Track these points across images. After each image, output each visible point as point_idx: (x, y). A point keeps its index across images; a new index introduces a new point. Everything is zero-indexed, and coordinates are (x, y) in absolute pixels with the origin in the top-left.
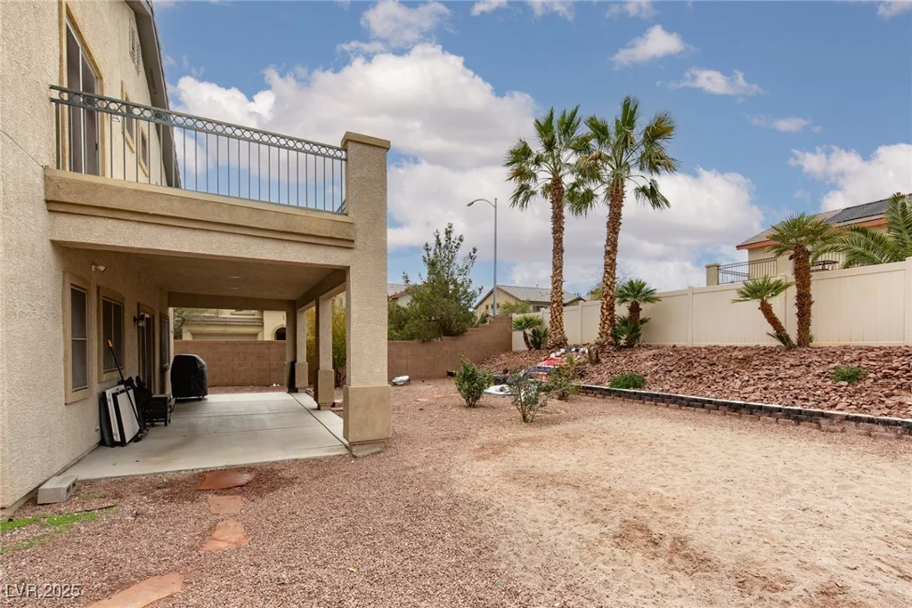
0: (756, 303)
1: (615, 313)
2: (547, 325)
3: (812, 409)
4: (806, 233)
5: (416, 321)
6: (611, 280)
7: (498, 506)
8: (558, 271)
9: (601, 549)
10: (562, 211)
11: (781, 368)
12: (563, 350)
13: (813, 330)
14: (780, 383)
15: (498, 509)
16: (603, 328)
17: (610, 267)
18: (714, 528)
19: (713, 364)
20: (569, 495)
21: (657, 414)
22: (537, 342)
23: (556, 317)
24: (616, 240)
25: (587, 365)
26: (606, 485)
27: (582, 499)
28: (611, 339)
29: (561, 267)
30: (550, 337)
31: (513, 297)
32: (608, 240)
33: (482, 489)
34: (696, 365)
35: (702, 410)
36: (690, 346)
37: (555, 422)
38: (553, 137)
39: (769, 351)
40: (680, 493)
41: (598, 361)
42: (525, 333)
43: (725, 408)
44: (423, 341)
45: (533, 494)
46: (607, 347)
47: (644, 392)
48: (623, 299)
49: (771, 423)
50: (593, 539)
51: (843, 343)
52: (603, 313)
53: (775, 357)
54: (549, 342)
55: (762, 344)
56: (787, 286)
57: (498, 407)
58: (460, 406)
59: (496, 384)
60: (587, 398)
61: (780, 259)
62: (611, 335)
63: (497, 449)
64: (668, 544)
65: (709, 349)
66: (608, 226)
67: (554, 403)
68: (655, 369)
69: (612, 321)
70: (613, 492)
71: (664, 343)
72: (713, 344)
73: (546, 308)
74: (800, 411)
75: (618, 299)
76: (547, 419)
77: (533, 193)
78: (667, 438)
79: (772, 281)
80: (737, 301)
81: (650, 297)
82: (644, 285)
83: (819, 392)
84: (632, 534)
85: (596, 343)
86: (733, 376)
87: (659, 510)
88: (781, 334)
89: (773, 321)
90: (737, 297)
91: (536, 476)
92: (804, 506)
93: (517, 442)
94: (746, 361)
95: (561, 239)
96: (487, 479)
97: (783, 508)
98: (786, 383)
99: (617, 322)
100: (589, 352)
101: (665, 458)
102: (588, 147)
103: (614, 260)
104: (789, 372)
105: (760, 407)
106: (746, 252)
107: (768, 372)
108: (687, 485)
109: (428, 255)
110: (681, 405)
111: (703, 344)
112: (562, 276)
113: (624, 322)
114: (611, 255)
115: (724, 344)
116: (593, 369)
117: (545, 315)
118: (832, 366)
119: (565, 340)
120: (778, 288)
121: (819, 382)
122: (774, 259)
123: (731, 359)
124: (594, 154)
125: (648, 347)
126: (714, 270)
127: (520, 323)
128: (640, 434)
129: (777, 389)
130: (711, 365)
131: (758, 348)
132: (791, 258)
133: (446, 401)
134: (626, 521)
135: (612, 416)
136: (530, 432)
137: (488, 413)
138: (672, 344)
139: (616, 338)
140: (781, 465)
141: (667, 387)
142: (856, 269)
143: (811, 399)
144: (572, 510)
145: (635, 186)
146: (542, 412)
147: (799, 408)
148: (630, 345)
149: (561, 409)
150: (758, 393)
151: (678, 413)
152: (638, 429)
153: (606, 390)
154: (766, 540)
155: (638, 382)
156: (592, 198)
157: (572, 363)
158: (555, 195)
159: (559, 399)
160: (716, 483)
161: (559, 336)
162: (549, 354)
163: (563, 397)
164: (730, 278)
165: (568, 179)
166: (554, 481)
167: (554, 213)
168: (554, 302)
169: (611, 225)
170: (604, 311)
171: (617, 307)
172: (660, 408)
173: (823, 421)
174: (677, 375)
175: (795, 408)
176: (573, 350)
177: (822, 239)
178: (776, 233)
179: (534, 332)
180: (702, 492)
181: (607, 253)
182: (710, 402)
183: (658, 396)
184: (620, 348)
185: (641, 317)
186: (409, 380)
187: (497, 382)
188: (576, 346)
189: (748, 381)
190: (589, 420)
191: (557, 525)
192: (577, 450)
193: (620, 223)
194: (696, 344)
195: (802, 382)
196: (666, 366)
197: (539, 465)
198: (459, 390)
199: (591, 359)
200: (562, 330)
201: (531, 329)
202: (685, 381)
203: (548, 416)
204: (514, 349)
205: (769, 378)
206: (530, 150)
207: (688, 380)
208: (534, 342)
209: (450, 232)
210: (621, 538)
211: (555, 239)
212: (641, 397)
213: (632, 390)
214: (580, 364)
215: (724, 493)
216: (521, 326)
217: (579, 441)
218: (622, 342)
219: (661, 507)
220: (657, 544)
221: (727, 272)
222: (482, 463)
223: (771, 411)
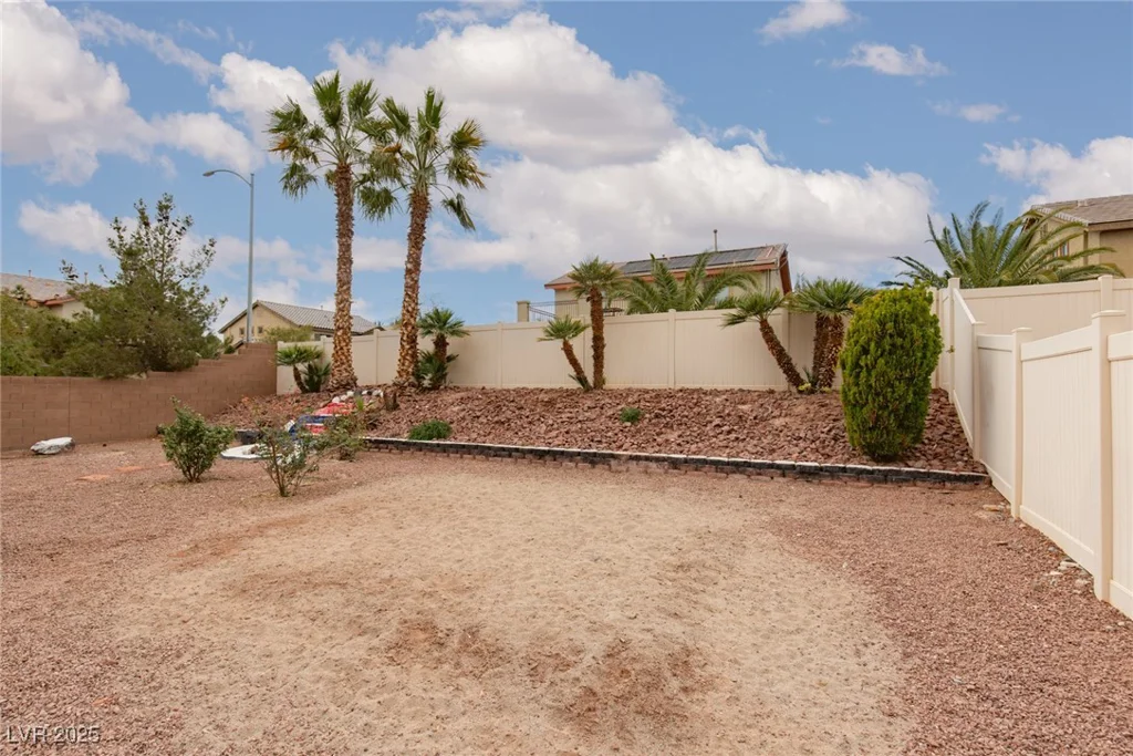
0: (559, 343)
1: (418, 347)
2: (329, 359)
3: (604, 451)
4: (599, 277)
5: (92, 345)
6: (413, 305)
7: (202, 645)
8: (345, 287)
9: (367, 673)
10: (351, 209)
11: (581, 411)
12: (350, 393)
13: (606, 372)
14: (579, 426)
15: (202, 651)
16: (403, 364)
17: (412, 289)
18: (510, 604)
19: (521, 408)
20: (330, 600)
21: (462, 469)
22: (314, 383)
23: (342, 348)
24: (418, 257)
25: (382, 412)
26: (386, 573)
27: (348, 603)
28: (412, 379)
29: (349, 283)
30: (333, 375)
31: (284, 319)
32: (410, 256)
33: (178, 621)
34: (504, 409)
35: (509, 460)
36: (499, 388)
37: (329, 491)
38: (339, 110)
39: (570, 393)
40: (477, 566)
41: (396, 407)
42: (296, 369)
43: (530, 456)
44: (109, 378)
45: (272, 610)
46: (408, 389)
47: (448, 442)
48: (428, 329)
49: (571, 469)
50: (356, 662)
51: (628, 386)
52: (403, 346)
53: (576, 399)
54: (332, 382)
55: (565, 387)
56: (584, 328)
57: (243, 478)
58: (172, 483)
59: (245, 443)
60: (379, 455)
61: (580, 301)
62: (413, 374)
63: (220, 547)
64: (456, 641)
65: (517, 391)
66: (410, 239)
67: (330, 465)
68: (462, 415)
69: (414, 356)
70: (394, 583)
71: (473, 385)
72: (521, 386)
73: (328, 336)
74: (595, 453)
75: (421, 330)
76: (318, 489)
77: (311, 178)
78: (470, 498)
79: (573, 321)
80: (542, 340)
81: (457, 331)
82: (451, 315)
83: (610, 434)
84: (412, 638)
85: (395, 384)
86: (539, 420)
87: (451, 595)
88: (581, 379)
89: (574, 362)
90: (543, 335)
91: (283, 579)
92: (596, 556)
93: (261, 530)
94: (551, 403)
95: (349, 245)
96: (191, 601)
97: (577, 563)
98: (585, 426)
99: (420, 358)
100: (385, 395)
101: (466, 523)
102: (384, 135)
103: (416, 282)
104: (587, 414)
105: (562, 453)
106: (552, 291)
107: (569, 415)
108: (487, 554)
109: (120, 237)
110: (488, 456)
111: (512, 386)
112: (349, 294)
113: (429, 358)
114: (413, 275)
115: (531, 386)
116: (389, 417)
117: (326, 346)
118: (620, 407)
119: (355, 380)
120: (577, 329)
121: (610, 424)
122: (575, 302)
123: (537, 402)
124: (393, 145)
125: (456, 389)
126: (525, 306)
127: (288, 355)
128: (440, 496)
129: (577, 432)
130: (519, 409)
131: (561, 390)
132: (588, 300)
133: (144, 476)
134: (406, 622)
135: (408, 477)
136: (289, 510)
137: (222, 488)
138: (480, 386)
139: (419, 378)
140: (578, 514)
141: (474, 436)
142: (637, 316)
143: (604, 440)
144: (331, 623)
145: (442, 197)
146: (313, 479)
147: (595, 450)
148: (435, 387)
149: (342, 472)
150: (561, 438)
151: (485, 465)
152: (438, 490)
153: (404, 443)
154: (562, 606)
155: (440, 431)
156: (391, 201)
157: (361, 408)
158: (341, 186)
159: (341, 459)
160: (516, 546)
161: (345, 374)
162: (331, 398)
163: (345, 456)
164: (537, 315)
165: (358, 170)
166: (310, 582)
167: (340, 210)
168: (339, 328)
169: (413, 238)
170: (404, 344)
171: (419, 340)
172: (466, 461)
173: (613, 462)
174: (485, 421)
175: (591, 451)
176: (365, 392)
177: (612, 285)
178: (576, 273)
179: (310, 367)
180: (501, 560)
181: (409, 272)
182: (517, 450)
183: (464, 446)
184: (424, 390)
185: (448, 354)
186: (72, 445)
187: (246, 439)
188: (368, 387)
189: (552, 425)
190: (377, 485)
191: (304, 654)
192: (355, 528)
193: (424, 238)
194: (506, 386)
195: (596, 425)
196: (474, 411)
197: (290, 561)
198: (170, 456)
199: (386, 404)
200: (350, 366)
201: (306, 364)
202: (493, 428)
203: (322, 484)
204: (279, 392)
205: (570, 421)
206: (305, 119)
207: (497, 426)
208: (309, 382)
209: (167, 207)
210: (398, 650)
211: (341, 245)
212: (445, 449)
213: (435, 442)
214: (372, 411)
215: (524, 556)
216: (290, 359)
217: (359, 515)
218: (426, 383)
219: (454, 590)
220: (443, 644)
221: (536, 311)
222: (188, 574)
223: (571, 456)
